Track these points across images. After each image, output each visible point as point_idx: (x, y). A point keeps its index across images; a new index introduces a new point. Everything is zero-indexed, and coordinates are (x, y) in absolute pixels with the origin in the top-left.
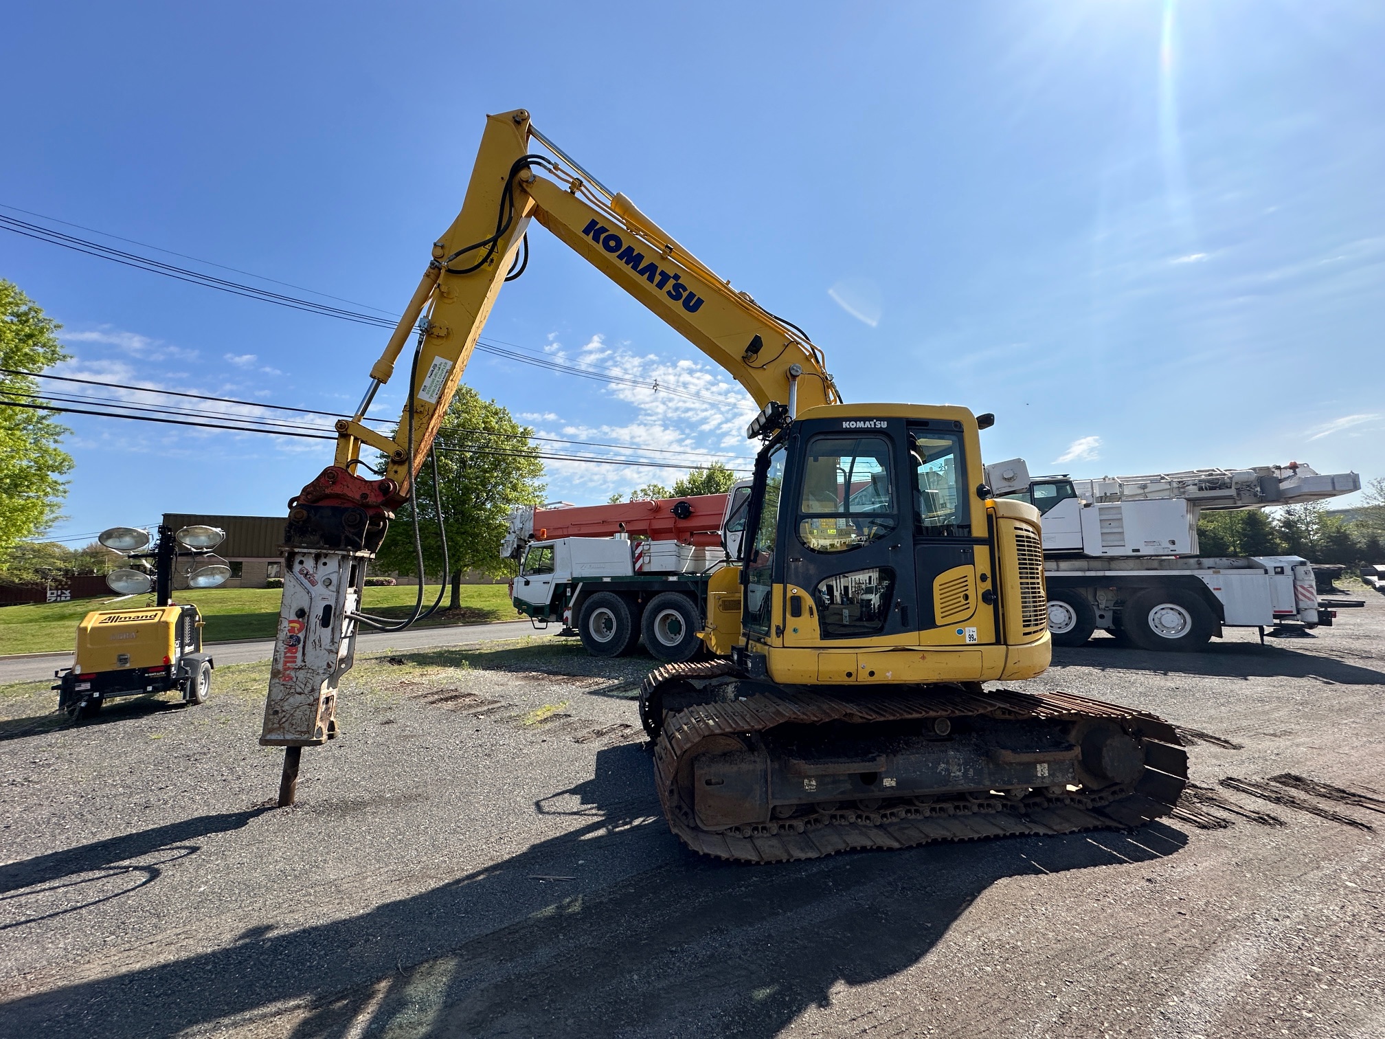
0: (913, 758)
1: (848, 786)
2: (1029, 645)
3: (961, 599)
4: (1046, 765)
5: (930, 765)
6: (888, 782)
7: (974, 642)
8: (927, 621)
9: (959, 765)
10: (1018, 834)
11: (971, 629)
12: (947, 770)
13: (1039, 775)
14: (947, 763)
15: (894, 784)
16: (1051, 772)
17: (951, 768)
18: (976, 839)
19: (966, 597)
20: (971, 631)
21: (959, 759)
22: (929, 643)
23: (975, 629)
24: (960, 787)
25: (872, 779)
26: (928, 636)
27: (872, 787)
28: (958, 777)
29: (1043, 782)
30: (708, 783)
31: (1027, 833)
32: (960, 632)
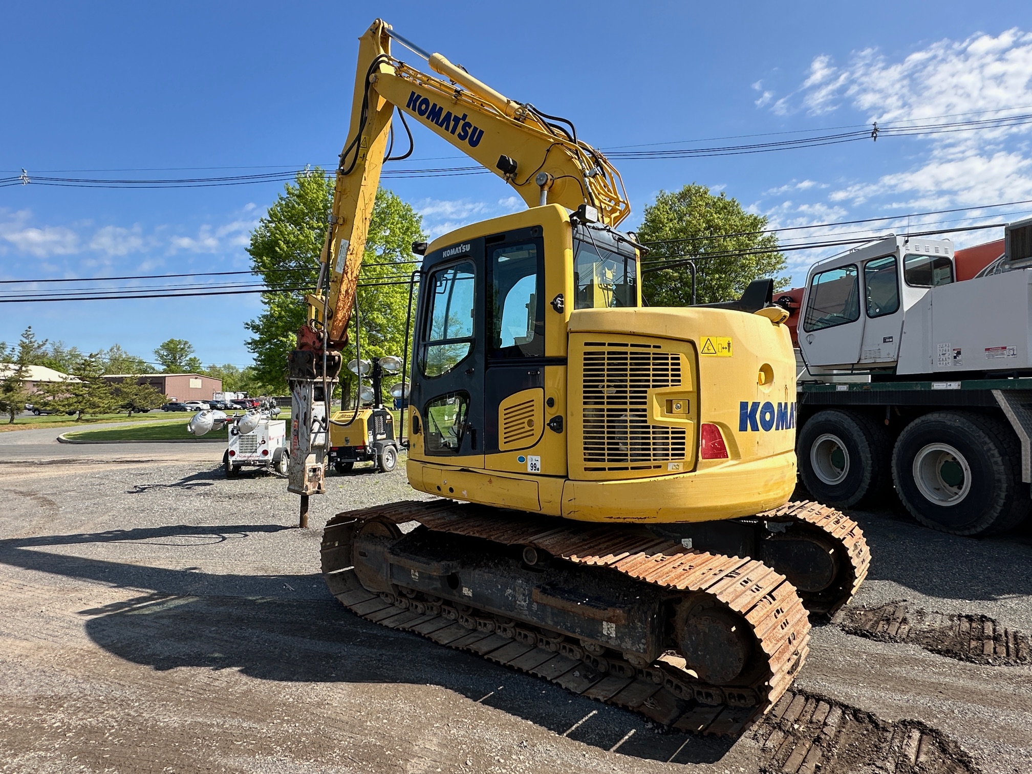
0: (486, 576)
1: (438, 585)
2: (594, 483)
3: (526, 425)
4: (614, 625)
5: (500, 587)
6: (466, 591)
7: (536, 472)
8: (492, 447)
9: (524, 595)
10: (540, 676)
11: (534, 458)
12: (514, 596)
13: (605, 633)
14: (514, 590)
15: (471, 595)
16: (619, 635)
17: (517, 595)
18: (502, 664)
19: (530, 423)
20: (534, 460)
21: (524, 590)
22: (491, 468)
23: (539, 458)
24: (524, 617)
25: (453, 582)
26: (492, 459)
27: (454, 592)
28: (523, 607)
29: (607, 642)
30: (364, 555)
31: (549, 679)
32: (522, 459)
